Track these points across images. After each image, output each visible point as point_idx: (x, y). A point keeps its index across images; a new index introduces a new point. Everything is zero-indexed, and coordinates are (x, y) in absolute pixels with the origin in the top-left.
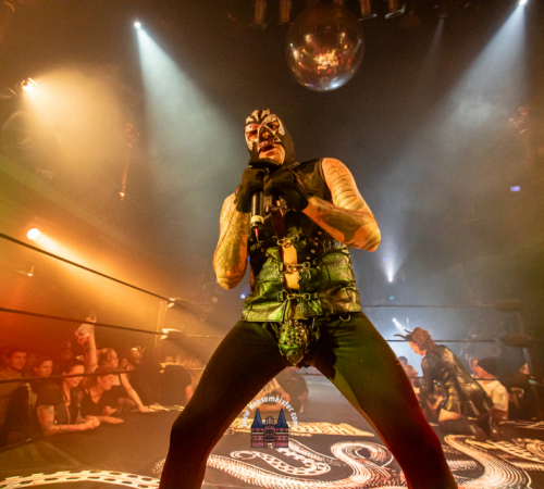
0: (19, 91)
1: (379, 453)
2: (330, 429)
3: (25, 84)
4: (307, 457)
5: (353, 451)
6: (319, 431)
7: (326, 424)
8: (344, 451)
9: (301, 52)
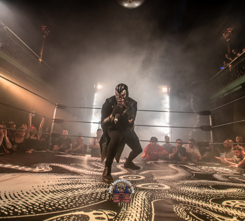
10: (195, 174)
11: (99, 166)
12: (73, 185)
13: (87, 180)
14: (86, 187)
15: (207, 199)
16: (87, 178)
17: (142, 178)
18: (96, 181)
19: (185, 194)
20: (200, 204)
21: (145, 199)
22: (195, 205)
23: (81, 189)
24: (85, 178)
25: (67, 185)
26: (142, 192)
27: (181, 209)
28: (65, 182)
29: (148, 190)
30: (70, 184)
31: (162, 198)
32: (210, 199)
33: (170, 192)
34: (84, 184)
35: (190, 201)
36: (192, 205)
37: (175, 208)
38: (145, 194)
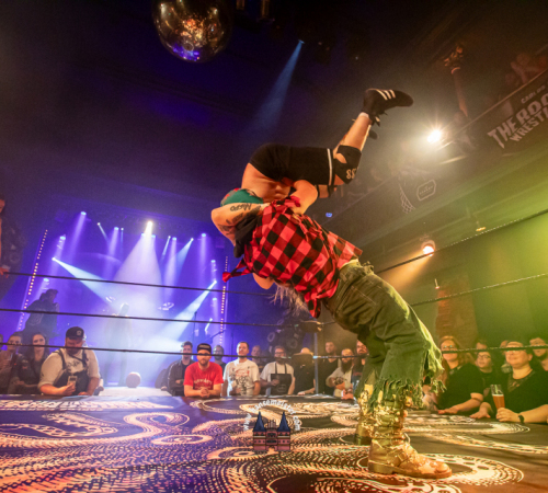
10: (301, 419)
11: (79, 425)
12: (44, 483)
13: (72, 460)
14: (89, 480)
15: (351, 462)
16: (68, 456)
17: (206, 438)
18: (100, 459)
19: (311, 460)
20: (349, 473)
21: (249, 484)
22: (342, 476)
23: (80, 489)
24: (62, 458)
25: (25, 486)
26: (234, 471)
27: (328, 489)
28: (15, 480)
29: (242, 462)
30: (35, 481)
31: (279, 475)
32: (356, 460)
33: (284, 460)
34: (77, 476)
35: (329, 470)
36: (337, 476)
37: (317, 489)
38: (241, 472)
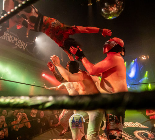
0: (35, 41)
1: (151, 135)
2: (132, 125)
3: (36, 39)
4: (126, 136)
5: (142, 134)
6: (129, 126)
7: (131, 123)
8: (138, 134)
9: (104, 10)
